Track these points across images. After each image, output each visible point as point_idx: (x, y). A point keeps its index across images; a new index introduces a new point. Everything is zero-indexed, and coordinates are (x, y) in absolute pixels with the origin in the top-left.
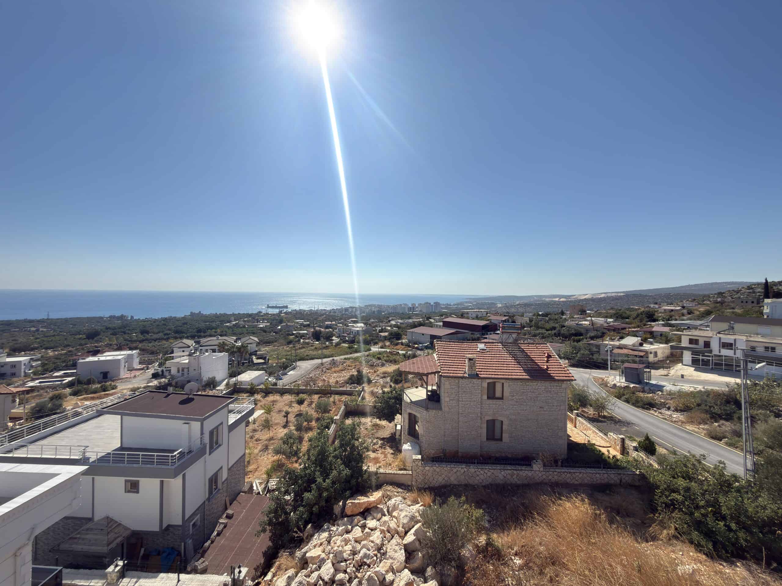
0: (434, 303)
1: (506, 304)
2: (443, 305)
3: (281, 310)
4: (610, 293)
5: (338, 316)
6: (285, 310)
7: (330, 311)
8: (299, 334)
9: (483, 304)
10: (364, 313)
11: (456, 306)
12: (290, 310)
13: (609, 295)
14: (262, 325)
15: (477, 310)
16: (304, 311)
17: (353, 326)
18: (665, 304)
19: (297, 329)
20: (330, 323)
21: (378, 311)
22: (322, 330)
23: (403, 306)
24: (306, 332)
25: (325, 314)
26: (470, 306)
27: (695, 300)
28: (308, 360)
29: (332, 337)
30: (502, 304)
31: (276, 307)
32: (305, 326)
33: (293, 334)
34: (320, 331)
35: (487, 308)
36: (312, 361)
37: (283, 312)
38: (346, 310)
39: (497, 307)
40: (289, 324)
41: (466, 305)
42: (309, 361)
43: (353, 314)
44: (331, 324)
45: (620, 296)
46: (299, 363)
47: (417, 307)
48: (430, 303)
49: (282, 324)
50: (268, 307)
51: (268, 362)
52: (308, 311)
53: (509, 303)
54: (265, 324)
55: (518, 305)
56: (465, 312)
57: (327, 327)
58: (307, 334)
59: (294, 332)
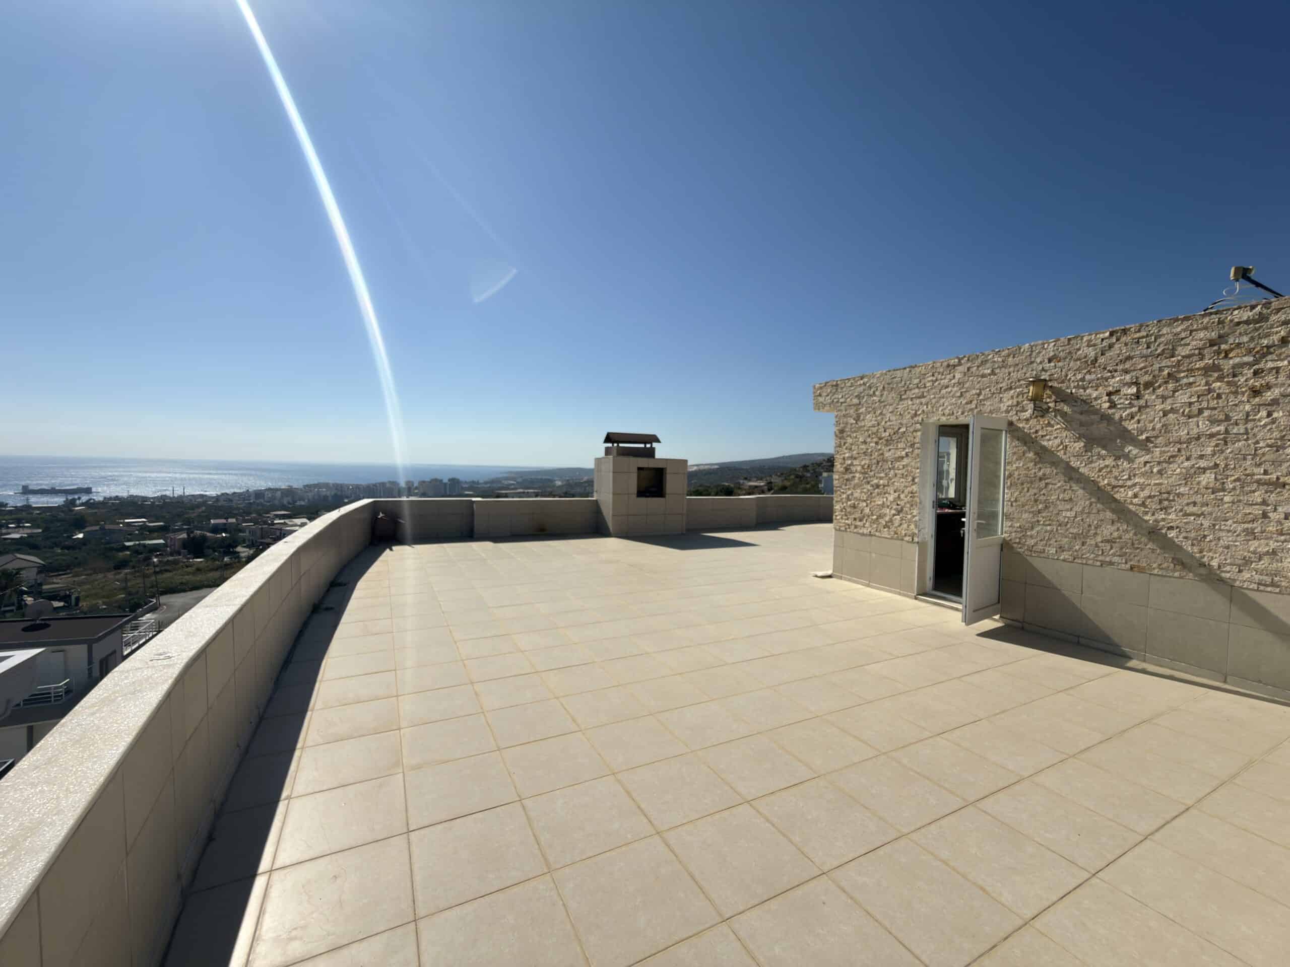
0: (449, 480)
1: (568, 480)
2: (466, 482)
3: (70, 498)
4: (702, 465)
5: (238, 509)
6: (84, 498)
7: (217, 498)
8: (144, 545)
9: (532, 482)
10: (304, 500)
11: (488, 485)
12: (99, 498)
13: (702, 468)
14: (17, 533)
15: (521, 490)
16: (145, 499)
17: (285, 524)
18: (755, 479)
19: (131, 536)
20: (223, 521)
21: (336, 495)
22: (208, 534)
23: (388, 485)
24: (162, 541)
25: (204, 503)
26: (513, 484)
27: (782, 474)
28: (184, 591)
29: (236, 546)
30: (562, 482)
31: (53, 492)
32: (152, 530)
33: (128, 548)
34: (204, 538)
35: (539, 488)
36: (194, 592)
37: (78, 502)
38: (259, 494)
39: (554, 486)
40: (107, 527)
41: (506, 482)
42: (189, 593)
43: (277, 502)
44: (225, 524)
45: (713, 469)
46: (164, 599)
47: (416, 488)
48: (441, 481)
49: (87, 529)
50: (26, 491)
51: (77, 604)
52: (152, 498)
53: (573, 479)
54: (29, 531)
55: (585, 482)
56: (503, 493)
57: (216, 529)
58: (165, 545)
59: (127, 544)
